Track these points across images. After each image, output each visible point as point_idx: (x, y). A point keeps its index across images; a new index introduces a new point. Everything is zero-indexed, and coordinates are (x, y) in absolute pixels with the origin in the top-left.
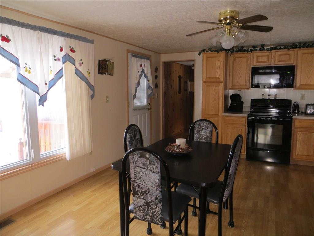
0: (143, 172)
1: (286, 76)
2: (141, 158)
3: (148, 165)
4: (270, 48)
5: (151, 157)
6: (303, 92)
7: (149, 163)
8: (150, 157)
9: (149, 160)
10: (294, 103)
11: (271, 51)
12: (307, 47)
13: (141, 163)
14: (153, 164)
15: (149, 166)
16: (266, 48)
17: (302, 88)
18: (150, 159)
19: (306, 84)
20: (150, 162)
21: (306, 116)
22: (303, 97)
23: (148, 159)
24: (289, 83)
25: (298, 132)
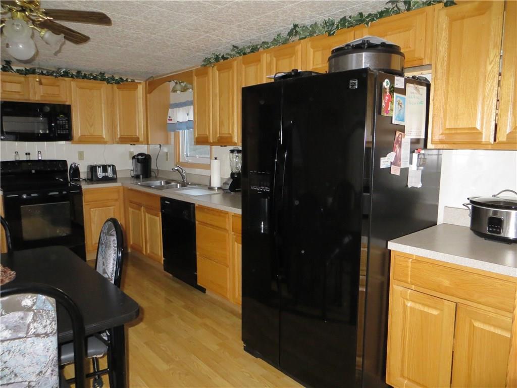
0: (13, 350)
1: (58, 121)
2: (7, 316)
3: (29, 326)
4: (24, 70)
5: (38, 303)
6: (82, 147)
7: (33, 319)
8: (34, 303)
9: (33, 311)
10: (71, 165)
11: (27, 76)
12: (82, 78)
13: (7, 327)
14: (42, 316)
15: (32, 326)
16: (15, 68)
17: (83, 140)
18: (34, 308)
19: (89, 134)
20: (35, 314)
21: (93, 184)
22: (81, 155)
23: (29, 309)
24: (64, 133)
25: (92, 209)
